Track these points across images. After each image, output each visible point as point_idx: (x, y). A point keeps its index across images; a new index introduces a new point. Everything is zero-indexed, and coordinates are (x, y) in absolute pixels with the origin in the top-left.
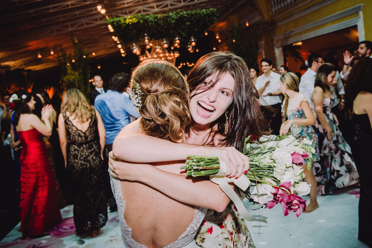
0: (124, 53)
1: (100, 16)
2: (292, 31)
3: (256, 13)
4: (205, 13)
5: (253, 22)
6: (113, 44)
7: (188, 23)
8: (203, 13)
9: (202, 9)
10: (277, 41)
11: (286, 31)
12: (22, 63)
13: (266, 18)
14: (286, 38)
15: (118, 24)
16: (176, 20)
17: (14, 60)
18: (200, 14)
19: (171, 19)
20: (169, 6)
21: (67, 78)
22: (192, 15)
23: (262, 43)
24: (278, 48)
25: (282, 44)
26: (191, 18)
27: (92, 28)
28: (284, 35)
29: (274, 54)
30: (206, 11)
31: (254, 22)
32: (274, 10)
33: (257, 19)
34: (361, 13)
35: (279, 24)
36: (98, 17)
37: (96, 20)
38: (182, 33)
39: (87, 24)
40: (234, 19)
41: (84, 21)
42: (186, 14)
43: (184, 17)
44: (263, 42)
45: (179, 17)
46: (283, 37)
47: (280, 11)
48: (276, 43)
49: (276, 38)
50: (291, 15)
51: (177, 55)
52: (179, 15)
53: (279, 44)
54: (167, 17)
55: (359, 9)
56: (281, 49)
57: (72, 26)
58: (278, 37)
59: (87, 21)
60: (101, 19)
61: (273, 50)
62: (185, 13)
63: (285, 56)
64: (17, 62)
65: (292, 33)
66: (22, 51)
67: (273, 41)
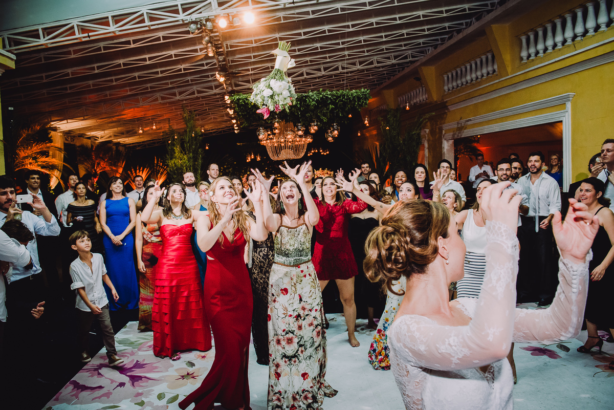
0: (237, 130)
1: (216, 83)
2: (470, 120)
3: (421, 90)
4: (355, 94)
5: (415, 101)
6: (225, 118)
7: (331, 106)
8: (352, 94)
9: (351, 89)
10: (448, 131)
11: (461, 118)
12: (112, 134)
13: (435, 97)
14: (461, 129)
15: (244, 102)
16: (317, 101)
17: (104, 130)
18: (348, 96)
19: (311, 100)
20: (305, 74)
21: (174, 163)
22: (338, 97)
23: (425, 131)
24: (447, 141)
25: (453, 135)
26: (336, 100)
27: (203, 97)
28: (458, 124)
29: (441, 147)
30: (356, 92)
31: (417, 102)
32: (446, 88)
33: (422, 98)
34: (569, 105)
35: (452, 108)
36: (213, 84)
37: (211, 88)
38: (322, 117)
39: (199, 92)
40: (389, 95)
41: (195, 88)
42: (330, 95)
43: (327, 97)
44: (427, 131)
45: (322, 98)
46: (456, 126)
47: (454, 91)
48: (445, 134)
49: (446, 127)
50: (470, 97)
51: (309, 140)
52: (321, 96)
53: (450, 135)
54: (306, 97)
55: (567, 98)
56: (451, 142)
57: (180, 93)
58: (449, 125)
59: (199, 89)
60: (216, 87)
61: (441, 143)
62: (329, 93)
63: (457, 152)
64: (106, 132)
65: (469, 123)
66: (114, 119)
67: (441, 129)
